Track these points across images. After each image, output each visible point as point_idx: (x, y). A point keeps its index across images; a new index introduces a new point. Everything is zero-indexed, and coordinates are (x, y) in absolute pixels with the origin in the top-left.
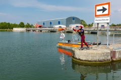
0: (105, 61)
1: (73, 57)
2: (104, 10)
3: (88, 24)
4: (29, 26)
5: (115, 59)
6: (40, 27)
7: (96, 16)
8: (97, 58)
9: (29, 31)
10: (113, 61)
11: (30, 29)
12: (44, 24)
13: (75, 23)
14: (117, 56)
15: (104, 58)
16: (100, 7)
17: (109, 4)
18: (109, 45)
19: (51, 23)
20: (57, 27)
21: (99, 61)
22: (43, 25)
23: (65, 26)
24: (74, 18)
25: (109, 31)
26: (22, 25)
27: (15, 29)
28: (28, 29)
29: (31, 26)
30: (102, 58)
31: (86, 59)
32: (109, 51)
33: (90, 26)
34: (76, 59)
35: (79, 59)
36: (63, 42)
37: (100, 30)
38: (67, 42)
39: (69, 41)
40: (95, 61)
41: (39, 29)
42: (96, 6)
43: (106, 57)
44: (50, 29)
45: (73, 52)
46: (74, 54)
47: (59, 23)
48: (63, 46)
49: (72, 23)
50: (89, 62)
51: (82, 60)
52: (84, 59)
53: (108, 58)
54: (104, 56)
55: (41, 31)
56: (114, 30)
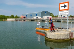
0: (66, 39)
1: (46, 37)
2: (65, 6)
3: (55, 16)
4: (17, 17)
5: (72, 38)
6: (24, 18)
7: (60, 10)
8: (61, 37)
9: (17, 20)
10: (71, 39)
13: (47, 15)
15: (65, 37)
17: (68, 2)
18: (68, 29)
19: (31, 15)
20: (35, 17)
21: (62, 39)
22: (26, 16)
23: (40, 17)
24: (46, 12)
25: (69, 20)
26: (12, 17)
27: (8, 20)
29: (18, 18)
32: (69, 33)
33: (56, 17)
34: (48, 38)
35: (50, 38)
36: (39, 27)
37: (63, 20)
38: (42, 27)
39: (43, 27)
40: (60, 39)
42: (60, 4)
43: (67, 36)
44: (31, 19)
45: (46, 34)
46: (46, 35)
47: (36, 15)
48: (39, 30)
49: (44, 15)
52: (53, 38)
53: (68, 37)
54: (65, 36)
55: (25, 20)
56: (71, 19)
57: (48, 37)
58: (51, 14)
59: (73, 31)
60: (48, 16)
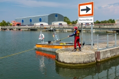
0: (90, 62)
1: (57, 60)
2: (88, 9)
4: (4, 24)
5: (99, 60)
6: (18, 25)
7: (80, 15)
8: (81, 60)
9: (5, 29)
10: (97, 62)
11: (6, 27)
12: (23, 21)
13: (58, 21)
14: (102, 57)
15: (88, 60)
16: (84, 7)
17: (92, 3)
18: (93, 45)
19: (31, 20)
20: (38, 24)
21: (84, 63)
22: (21, 22)
23: (47, 24)
24: (56, 15)
28: (3, 27)
29: (7, 24)
30: (86, 60)
31: (71, 62)
32: (94, 53)
34: (60, 62)
35: (64, 62)
40: (80, 63)
41: (17, 27)
42: (80, 5)
43: (91, 58)
44: (30, 27)
45: (57, 55)
46: (58, 57)
47: (40, 20)
48: (43, 48)
49: (54, 21)
50: (74, 65)
51: (67, 63)
52: (68, 62)
53: (93, 60)
54: (89, 57)
55: (19, 29)
56: (98, 27)
57: (61, 60)
58: (65, 19)
59: (100, 50)
60: (61, 22)
